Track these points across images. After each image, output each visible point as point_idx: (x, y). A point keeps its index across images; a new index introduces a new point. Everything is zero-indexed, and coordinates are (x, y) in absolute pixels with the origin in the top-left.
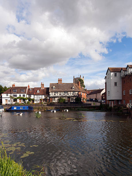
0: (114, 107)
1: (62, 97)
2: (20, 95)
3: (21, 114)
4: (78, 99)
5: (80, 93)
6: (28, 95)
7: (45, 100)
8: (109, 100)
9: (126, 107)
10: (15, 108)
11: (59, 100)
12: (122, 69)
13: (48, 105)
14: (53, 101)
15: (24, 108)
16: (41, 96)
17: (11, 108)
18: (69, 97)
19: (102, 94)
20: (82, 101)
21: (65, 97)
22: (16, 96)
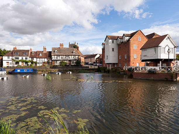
0: (112, 69)
1: (64, 60)
2: (22, 58)
3: (28, 77)
4: (78, 62)
5: (79, 57)
6: (30, 58)
7: (48, 62)
8: (107, 64)
10: (19, 71)
11: (60, 63)
12: (118, 37)
13: (50, 68)
14: (55, 64)
15: (28, 70)
16: (43, 59)
17: (14, 70)
18: (70, 61)
19: (96, 59)
20: (81, 64)
21: (66, 60)
22: (18, 58)
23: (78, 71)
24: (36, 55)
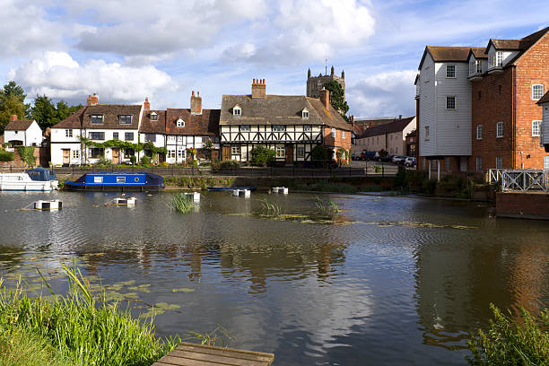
0: (445, 179)
1: (266, 144)
2: (116, 135)
4: (322, 149)
5: (327, 132)
6: (143, 136)
7: (204, 152)
8: (428, 158)
9: (482, 180)
10: (98, 180)
11: (253, 152)
12: (471, 52)
13: (214, 172)
14: (233, 158)
15: (129, 179)
16: (190, 139)
17: (83, 179)
18: (289, 146)
19: (409, 136)
20: (335, 157)
21: (275, 143)
22: (101, 136)
23: (313, 186)
24: (165, 122)
